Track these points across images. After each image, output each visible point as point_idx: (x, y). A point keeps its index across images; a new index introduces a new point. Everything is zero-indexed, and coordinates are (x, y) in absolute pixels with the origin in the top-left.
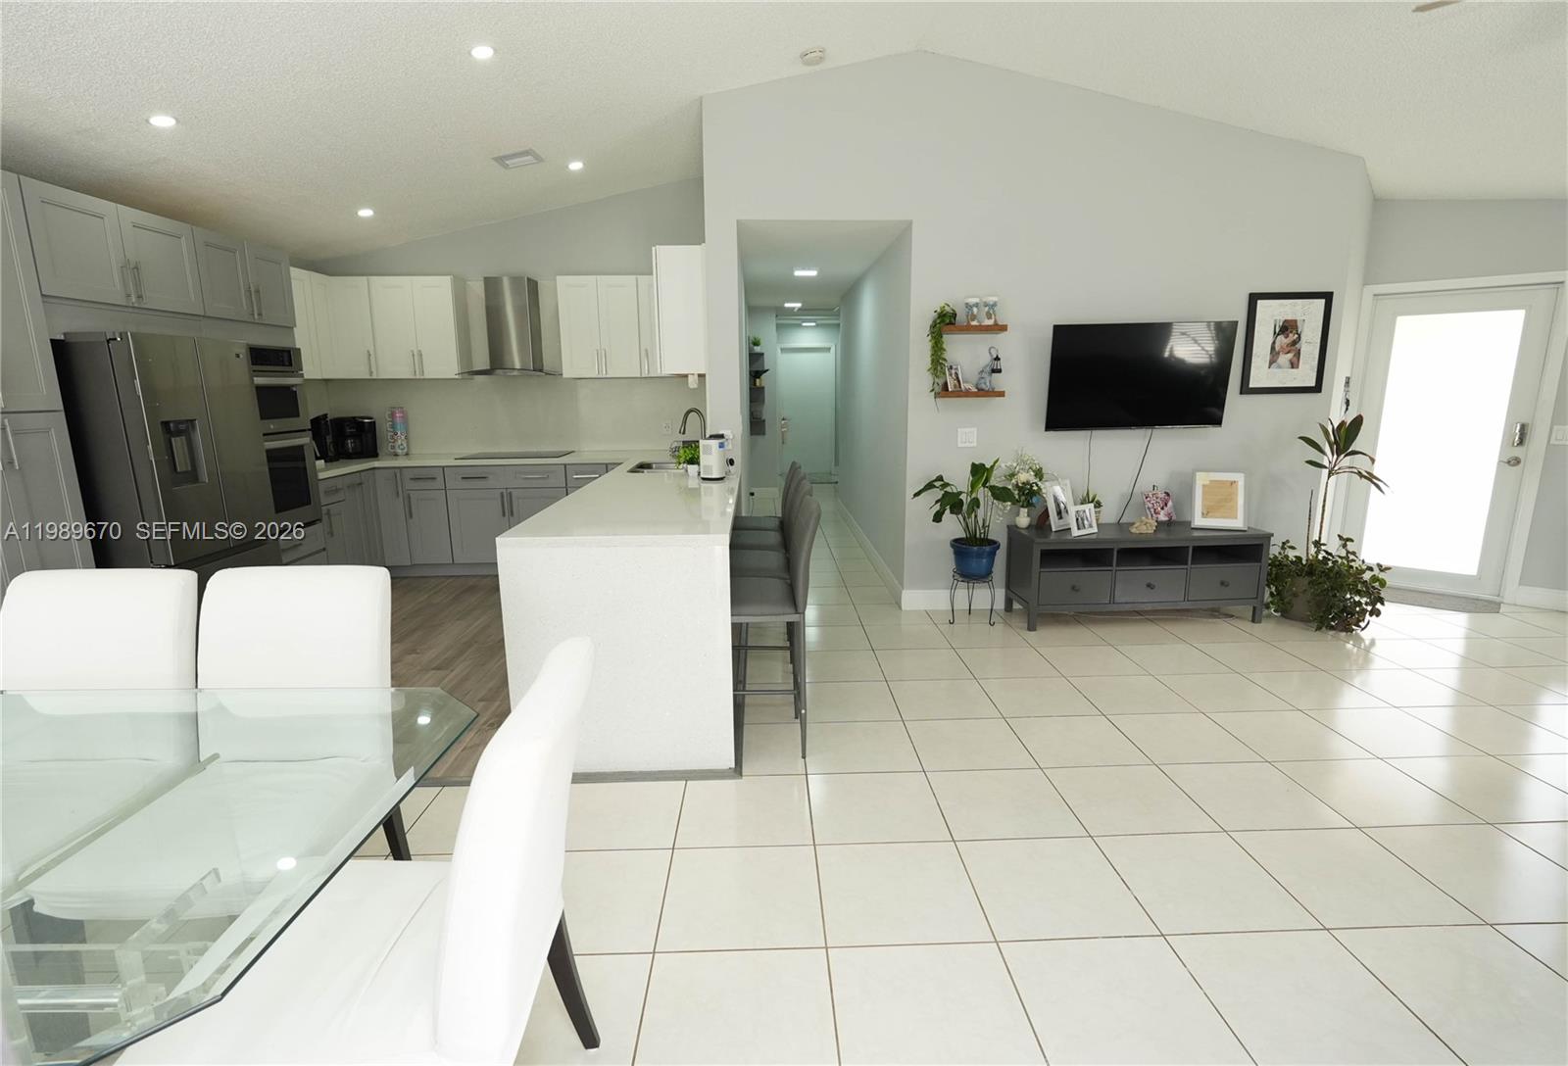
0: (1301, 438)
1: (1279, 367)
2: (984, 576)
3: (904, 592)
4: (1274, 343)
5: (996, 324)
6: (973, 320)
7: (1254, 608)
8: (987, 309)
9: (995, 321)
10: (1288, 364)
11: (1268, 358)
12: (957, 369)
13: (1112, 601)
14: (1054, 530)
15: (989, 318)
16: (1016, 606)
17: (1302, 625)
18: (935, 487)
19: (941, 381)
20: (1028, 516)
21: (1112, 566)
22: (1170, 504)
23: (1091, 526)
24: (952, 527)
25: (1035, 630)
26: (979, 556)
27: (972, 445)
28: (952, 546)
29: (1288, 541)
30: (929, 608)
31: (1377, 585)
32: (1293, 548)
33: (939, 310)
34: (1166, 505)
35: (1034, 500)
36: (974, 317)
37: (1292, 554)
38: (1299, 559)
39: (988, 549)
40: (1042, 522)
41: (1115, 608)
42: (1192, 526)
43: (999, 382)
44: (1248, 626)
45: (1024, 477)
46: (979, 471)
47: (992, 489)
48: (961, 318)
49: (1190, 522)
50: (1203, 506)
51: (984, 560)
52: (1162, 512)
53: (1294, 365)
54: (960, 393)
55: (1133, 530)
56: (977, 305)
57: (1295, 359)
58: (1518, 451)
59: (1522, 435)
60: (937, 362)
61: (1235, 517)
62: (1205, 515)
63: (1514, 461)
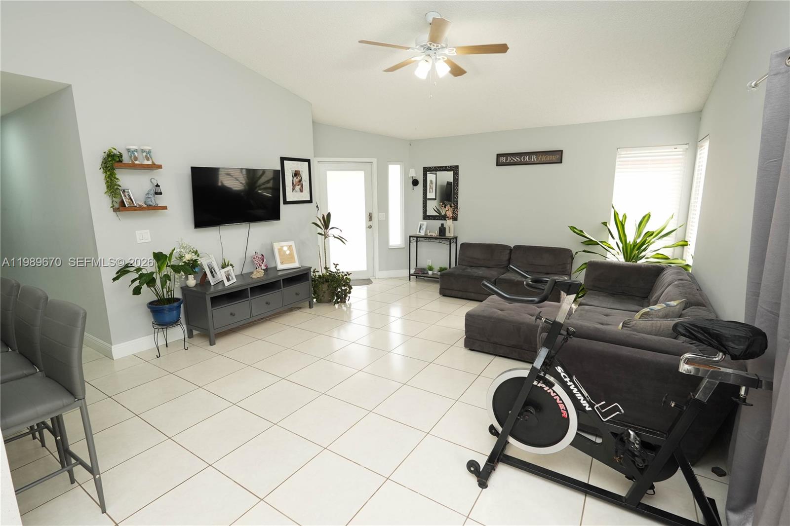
0: (313, 223)
1: (296, 191)
2: (175, 322)
3: (113, 347)
4: (293, 181)
5: (154, 164)
6: (136, 160)
7: (309, 302)
8: (144, 154)
9: (153, 162)
10: (299, 190)
11: (292, 187)
12: (128, 192)
13: (251, 316)
14: (212, 284)
15: (148, 160)
16: (195, 332)
17: (327, 304)
18: (129, 271)
19: (118, 200)
20: (194, 279)
21: (248, 297)
22: (265, 260)
23: (232, 279)
24: (148, 294)
25: (215, 344)
26: (171, 310)
27: (147, 241)
28: (149, 307)
29: (315, 269)
30: (135, 352)
31: (348, 281)
32: (318, 272)
33: (107, 152)
34: (263, 261)
35: (197, 270)
36: (136, 159)
37: (317, 274)
38: (319, 276)
39: (176, 304)
40: (204, 282)
41: (254, 319)
42: (278, 269)
43: (161, 201)
44: (308, 310)
45: (188, 257)
46: (159, 257)
47: (173, 267)
48: (126, 159)
49: (276, 268)
50: (280, 259)
51: (175, 312)
52: (263, 265)
53: (301, 191)
54: (134, 208)
55: (254, 277)
56: (136, 151)
57: (301, 188)
58: (370, 223)
59: (370, 217)
60: (113, 188)
61: (295, 262)
62: (282, 263)
63: (370, 227)
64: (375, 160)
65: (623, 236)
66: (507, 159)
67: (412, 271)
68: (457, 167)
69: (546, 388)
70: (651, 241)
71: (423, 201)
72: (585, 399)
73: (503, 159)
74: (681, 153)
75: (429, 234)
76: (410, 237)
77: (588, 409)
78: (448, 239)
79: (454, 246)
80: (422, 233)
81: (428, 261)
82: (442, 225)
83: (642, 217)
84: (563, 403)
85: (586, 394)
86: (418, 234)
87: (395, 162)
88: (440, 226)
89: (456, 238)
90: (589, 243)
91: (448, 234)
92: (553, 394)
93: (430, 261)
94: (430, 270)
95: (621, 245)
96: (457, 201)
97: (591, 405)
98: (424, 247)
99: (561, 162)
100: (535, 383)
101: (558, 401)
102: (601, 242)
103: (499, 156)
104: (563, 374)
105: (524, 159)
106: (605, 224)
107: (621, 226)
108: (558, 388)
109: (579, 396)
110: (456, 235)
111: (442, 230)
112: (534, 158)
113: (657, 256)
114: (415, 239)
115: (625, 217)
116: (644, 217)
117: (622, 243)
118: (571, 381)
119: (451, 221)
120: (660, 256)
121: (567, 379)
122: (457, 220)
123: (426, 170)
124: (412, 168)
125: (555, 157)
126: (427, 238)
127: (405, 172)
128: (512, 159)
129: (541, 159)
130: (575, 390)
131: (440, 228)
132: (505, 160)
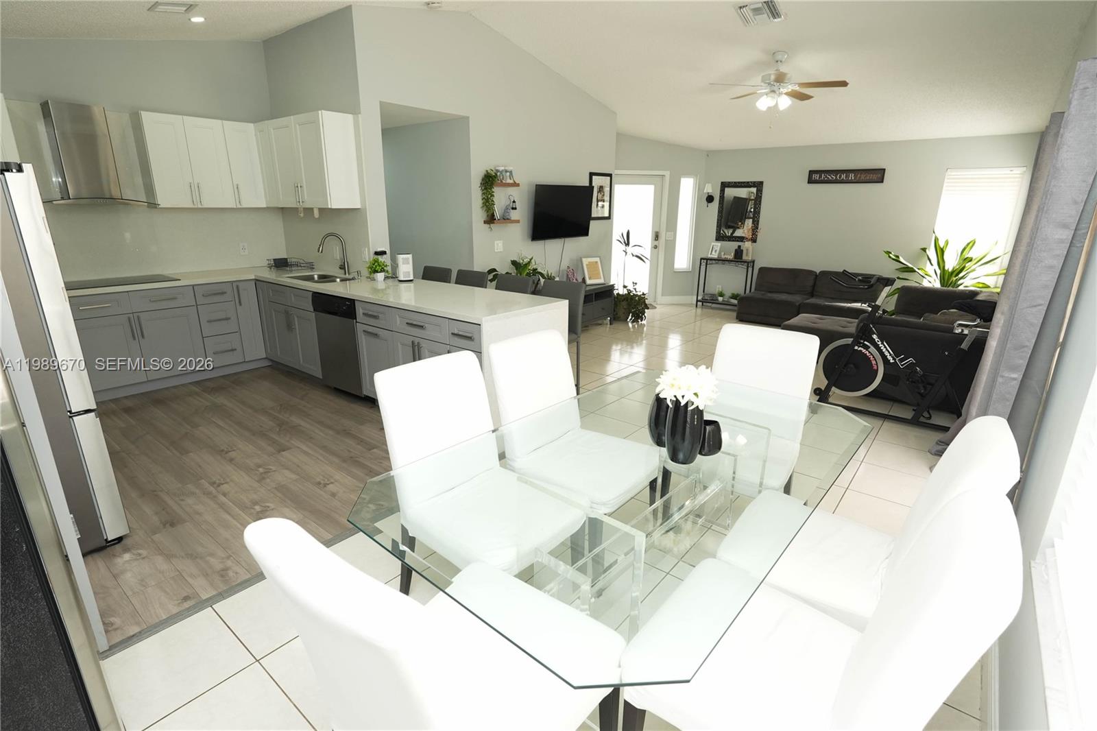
1: (600, 207)
4: (598, 196)
5: (514, 183)
6: (503, 180)
8: (509, 174)
9: (513, 180)
10: (602, 206)
11: (596, 204)
12: (496, 207)
15: (511, 178)
29: (617, 287)
32: (619, 290)
33: (485, 172)
36: (504, 178)
50: (588, 274)
54: (499, 221)
56: (505, 171)
57: (604, 205)
58: (656, 243)
59: (656, 237)
60: (488, 203)
61: (600, 278)
62: (590, 278)
63: (656, 247)
64: (667, 174)
65: (941, 262)
66: (820, 177)
67: (700, 298)
68: (761, 183)
69: (864, 351)
70: (972, 268)
71: (718, 220)
72: (890, 355)
73: (816, 177)
74: (1018, 175)
75: (723, 257)
76: (701, 259)
77: (892, 361)
78: (746, 262)
79: (750, 269)
80: (715, 255)
81: (718, 286)
82: (739, 247)
83: (966, 244)
84: (875, 360)
85: (892, 353)
86: (710, 256)
87: (687, 175)
88: (737, 248)
89: (753, 262)
90: (907, 270)
91: (745, 257)
92: (868, 354)
93: (720, 287)
94: (720, 296)
95: (938, 272)
96: (758, 221)
97: (894, 359)
98: (714, 270)
99: (882, 182)
100: (856, 348)
101: (871, 359)
102: (918, 269)
103: (811, 172)
104: (876, 340)
105: (840, 177)
106: (924, 250)
107: (941, 252)
108: (872, 349)
109: (887, 353)
110: (754, 258)
111: (739, 253)
112: (852, 176)
113: (978, 285)
114: (705, 261)
115: (947, 243)
116: (968, 244)
117: (940, 268)
118: (882, 343)
119: (750, 243)
120: (981, 285)
121: (880, 343)
122: (755, 242)
123: (724, 185)
124: (709, 183)
125: (876, 176)
126: (720, 260)
127: (699, 188)
128: (826, 177)
129: (860, 177)
130: (884, 350)
131: (736, 250)
132: (817, 177)
